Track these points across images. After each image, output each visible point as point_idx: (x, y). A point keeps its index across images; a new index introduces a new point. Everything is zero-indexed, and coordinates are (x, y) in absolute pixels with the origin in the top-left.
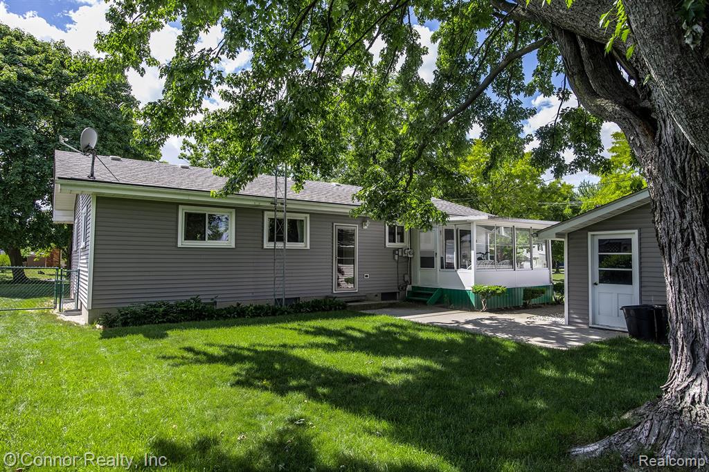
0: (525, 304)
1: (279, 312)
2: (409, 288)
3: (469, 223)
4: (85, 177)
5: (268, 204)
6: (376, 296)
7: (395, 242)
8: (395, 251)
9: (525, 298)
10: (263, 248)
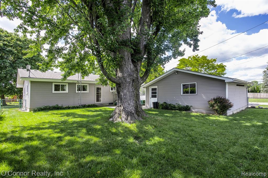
4: (27, 77)
6: (107, 103)
8: (112, 92)
10: (76, 92)
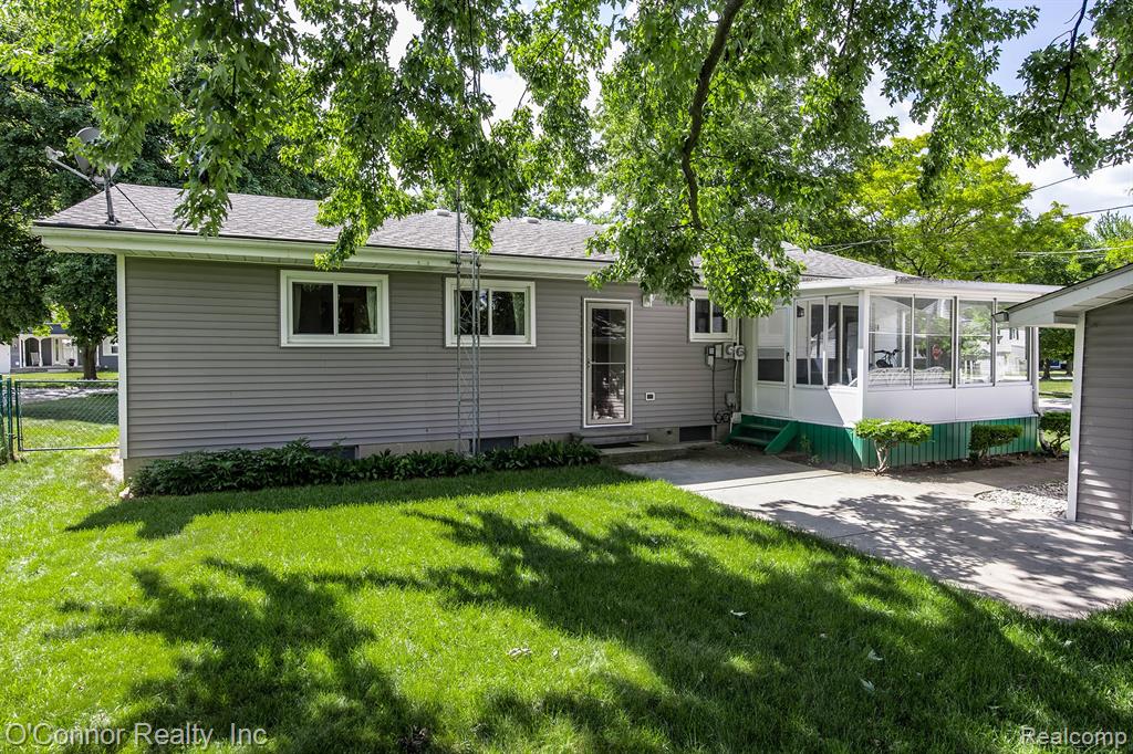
0: (974, 458)
1: (460, 469)
2: (736, 417)
3: (856, 292)
5: (446, 264)
6: (669, 433)
7: (707, 331)
8: (708, 349)
9: (974, 444)
10: (444, 346)
